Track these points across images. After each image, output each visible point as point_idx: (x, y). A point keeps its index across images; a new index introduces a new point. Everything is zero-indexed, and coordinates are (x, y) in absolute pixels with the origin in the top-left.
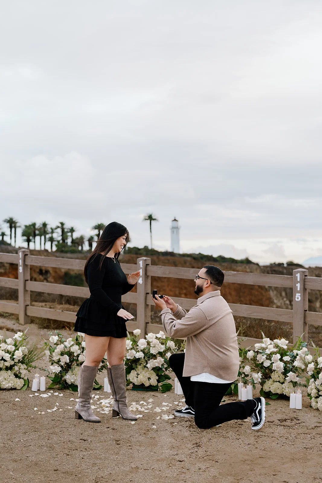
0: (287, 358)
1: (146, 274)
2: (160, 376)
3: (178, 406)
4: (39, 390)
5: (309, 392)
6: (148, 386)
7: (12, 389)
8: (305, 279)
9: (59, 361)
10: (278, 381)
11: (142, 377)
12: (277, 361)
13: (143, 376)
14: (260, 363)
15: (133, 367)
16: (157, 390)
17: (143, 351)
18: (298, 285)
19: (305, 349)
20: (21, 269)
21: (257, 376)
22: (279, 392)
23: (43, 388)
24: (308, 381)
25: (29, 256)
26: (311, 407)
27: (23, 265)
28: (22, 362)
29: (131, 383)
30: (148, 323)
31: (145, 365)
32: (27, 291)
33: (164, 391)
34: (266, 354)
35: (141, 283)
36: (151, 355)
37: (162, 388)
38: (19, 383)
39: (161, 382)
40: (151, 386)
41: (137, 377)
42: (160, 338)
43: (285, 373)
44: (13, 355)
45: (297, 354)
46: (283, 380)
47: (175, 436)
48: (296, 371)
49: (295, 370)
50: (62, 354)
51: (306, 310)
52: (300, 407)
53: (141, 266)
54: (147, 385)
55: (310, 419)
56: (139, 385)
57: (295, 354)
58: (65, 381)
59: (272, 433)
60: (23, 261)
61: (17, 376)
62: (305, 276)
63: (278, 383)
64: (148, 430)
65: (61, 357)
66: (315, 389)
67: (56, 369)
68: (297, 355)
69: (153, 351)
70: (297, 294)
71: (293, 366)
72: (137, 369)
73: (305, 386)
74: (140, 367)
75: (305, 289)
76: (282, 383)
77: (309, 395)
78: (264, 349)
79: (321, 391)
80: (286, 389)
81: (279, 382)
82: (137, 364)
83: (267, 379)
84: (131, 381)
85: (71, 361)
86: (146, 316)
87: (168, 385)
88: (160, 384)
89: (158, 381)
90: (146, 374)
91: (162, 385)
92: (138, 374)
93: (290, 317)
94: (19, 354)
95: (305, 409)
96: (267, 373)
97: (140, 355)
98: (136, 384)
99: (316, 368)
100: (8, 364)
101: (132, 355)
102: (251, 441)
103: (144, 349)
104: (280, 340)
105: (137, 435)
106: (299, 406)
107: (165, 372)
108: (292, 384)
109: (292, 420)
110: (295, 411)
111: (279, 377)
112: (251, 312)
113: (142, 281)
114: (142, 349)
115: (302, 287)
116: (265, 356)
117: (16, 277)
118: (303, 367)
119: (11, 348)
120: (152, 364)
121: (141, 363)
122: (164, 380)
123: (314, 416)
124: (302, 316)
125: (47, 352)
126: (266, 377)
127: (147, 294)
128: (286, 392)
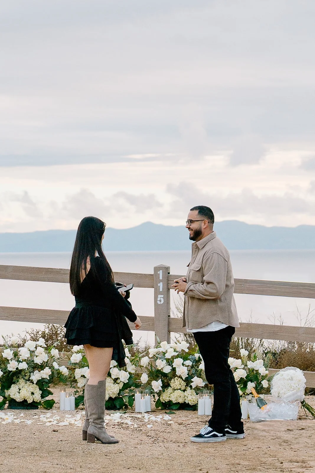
0: (189, 363)
2: (43, 390)
6: (31, 402)
8: (168, 277)
10: (179, 388)
12: (179, 366)
13: (26, 391)
14: (159, 369)
15: (14, 381)
18: (161, 285)
21: (157, 385)
22: (181, 401)
34: (166, 359)
37: (45, 405)
39: (45, 398)
41: (19, 393)
43: (187, 380)
46: (184, 387)
49: (200, 374)
51: (169, 315)
56: (21, 402)
57: (197, 358)
62: (168, 273)
63: (179, 390)
69: (37, 361)
70: (159, 296)
72: (18, 383)
74: (22, 381)
75: (168, 290)
76: (184, 391)
78: (163, 354)
80: (190, 397)
82: (19, 377)
84: (10, 397)
87: (51, 401)
88: (43, 400)
89: (42, 397)
90: (29, 388)
92: (20, 390)
96: (168, 380)
97: (23, 366)
98: (17, 400)
101: (13, 366)
103: (28, 359)
111: (180, 384)
114: (25, 359)
115: (166, 287)
116: (165, 361)
120: (36, 376)
122: (47, 395)
124: (166, 323)
126: (166, 386)
128: (189, 401)
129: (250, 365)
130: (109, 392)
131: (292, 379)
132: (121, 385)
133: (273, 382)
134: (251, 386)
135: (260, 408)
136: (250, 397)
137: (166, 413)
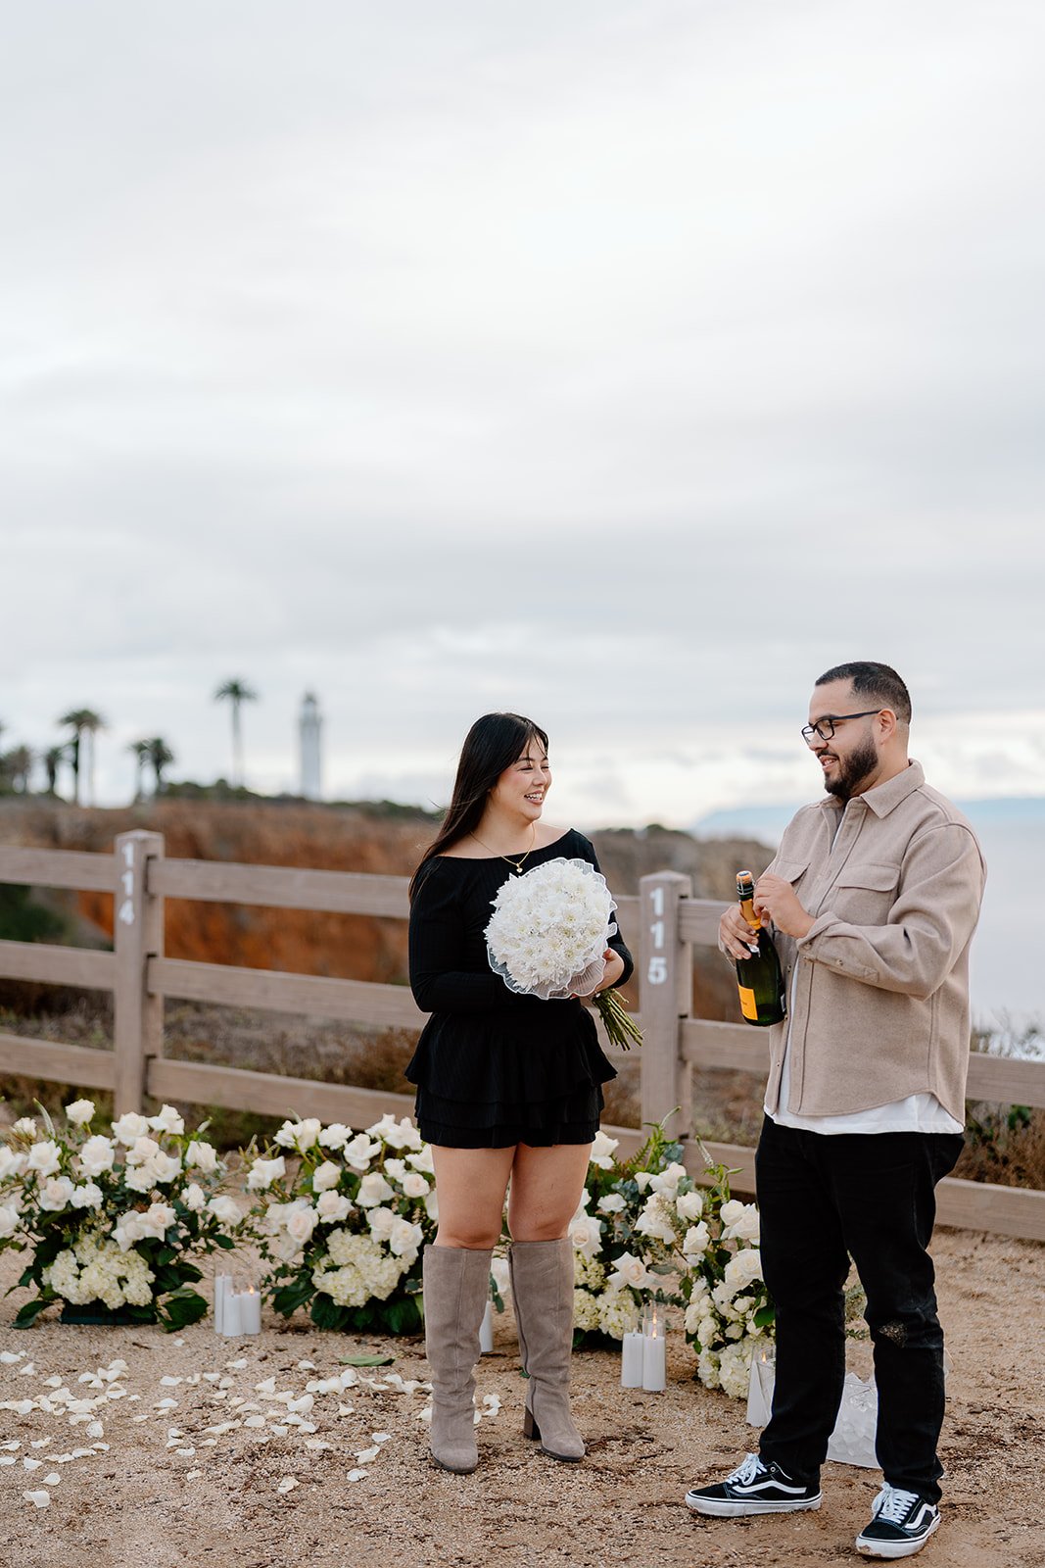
0: (611, 1203)
1: (146, 888)
2: (161, 1268)
3: (218, 1388)
5: (690, 1326)
6: (120, 1308)
8: (680, 908)
10: (581, 1283)
11: (96, 1274)
13: (99, 1273)
15: (65, 1240)
16: (152, 1322)
17: (101, 1181)
18: (658, 930)
19: (676, 1169)
22: (585, 1323)
24: (687, 1286)
26: (697, 1379)
29: (59, 1296)
30: (155, 1057)
31: (107, 1230)
33: (178, 1326)
35: (129, 921)
36: (131, 1195)
37: (170, 1313)
39: (168, 1293)
40: (126, 1304)
41: (79, 1277)
42: (164, 1132)
43: (606, 1258)
45: (648, 1186)
46: (598, 1279)
47: (184, 1530)
48: (645, 1248)
49: (639, 1245)
51: (684, 1012)
52: (660, 1386)
53: (130, 862)
54: (114, 1302)
55: (692, 1433)
56: (85, 1305)
57: (642, 1188)
59: (553, 1504)
62: (682, 897)
63: (581, 1290)
64: (86, 1508)
66: (713, 1315)
68: (649, 1190)
69: (137, 1181)
70: (655, 961)
71: (637, 1234)
72: (77, 1248)
73: (678, 1302)
74: (87, 1241)
75: (681, 943)
76: (598, 1292)
77: (691, 1338)
79: (732, 1322)
80: (610, 1313)
81: (585, 1287)
82: (78, 1230)
84: (55, 1289)
86: (145, 1033)
87: (194, 1302)
88: (163, 1299)
89: (157, 1289)
90: (110, 1265)
91: (171, 1302)
92: (81, 1266)
95: (675, 1389)
97: (90, 1196)
98: (74, 1301)
99: (714, 1243)
101: (57, 1197)
102: (469, 1547)
103: (105, 1174)
105: (39, 1530)
106: (654, 1380)
107: (181, 1254)
108: (630, 1295)
109: (627, 1441)
110: (639, 1399)
111: (585, 1269)
113: (134, 911)
114: (97, 1174)
115: (672, 936)
118: (670, 1237)
120: (131, 1227)
121: (92, 1227)
122: (177, 1283)
123: (708, 1422)
124: (673, 1035)
127: (151, 956)
128: (610, 1325)
130: (367, 1282)
132: (405, 1266)
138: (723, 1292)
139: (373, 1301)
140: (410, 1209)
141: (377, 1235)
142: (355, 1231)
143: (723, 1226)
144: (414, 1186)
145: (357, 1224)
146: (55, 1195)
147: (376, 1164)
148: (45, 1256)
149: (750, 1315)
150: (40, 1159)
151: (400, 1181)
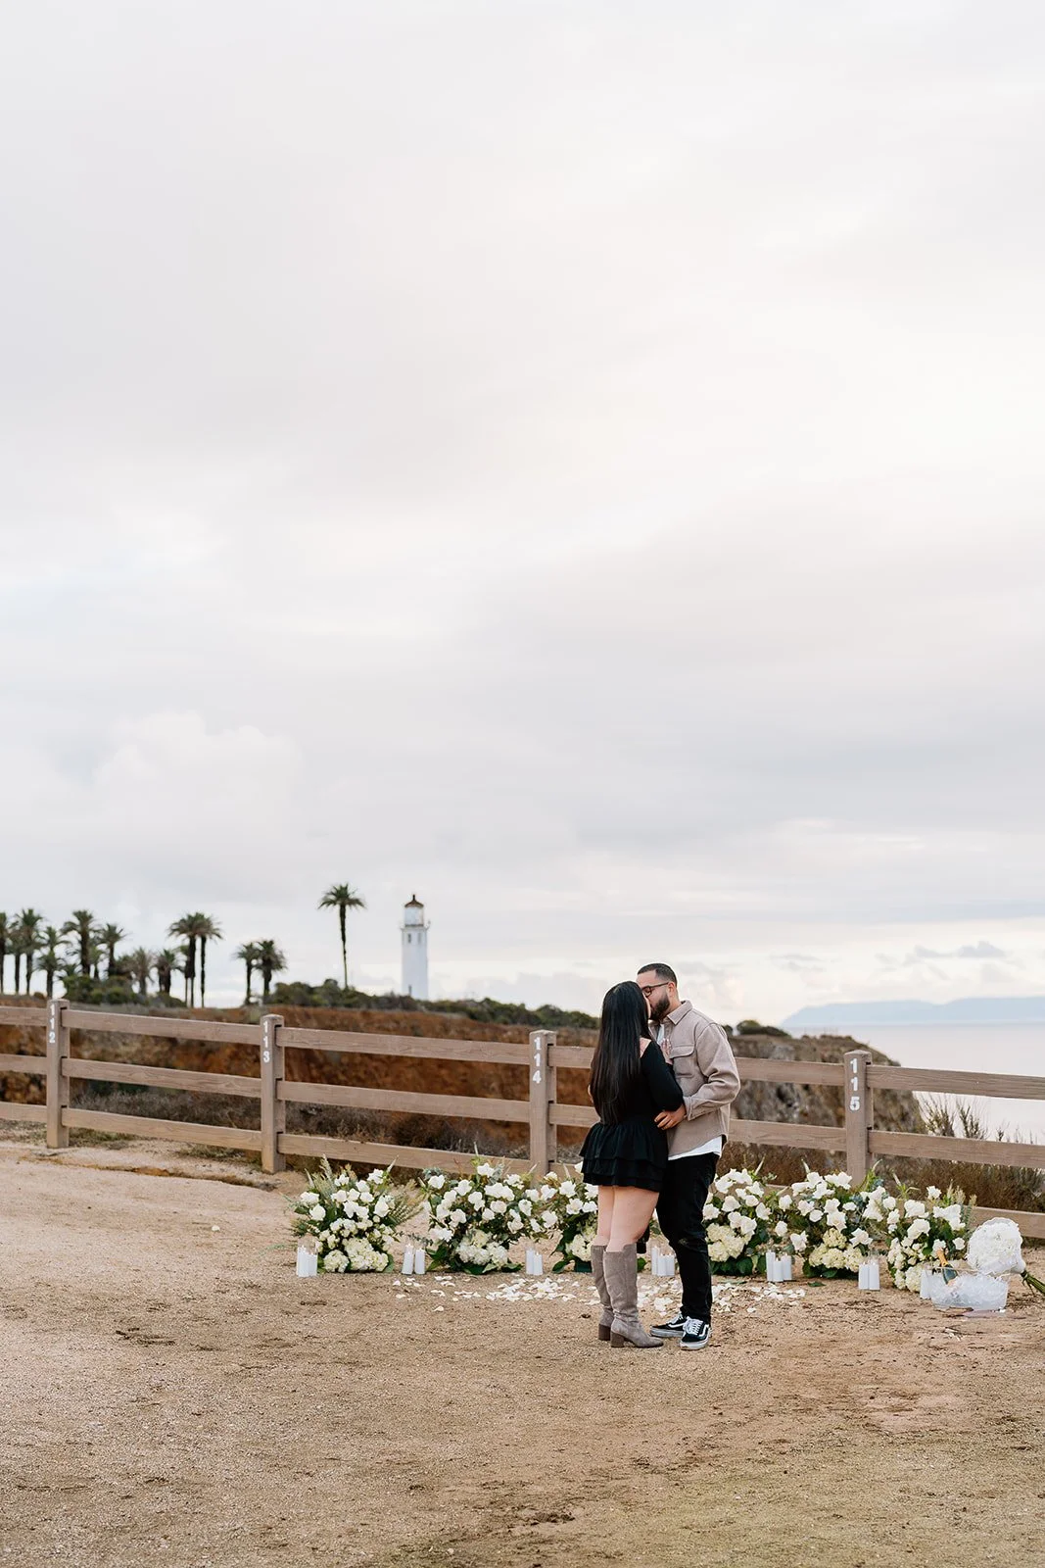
0: (849, 1206)
1: (548, 1063)
4: (414, 1273)
5: (891, 1260)
7: (369, 1271)
8: (866, 1070)
9: (448, 1220)
10: (835, 1245)
12: (833, 1211)
14: (804, 1215)
15: (578, 1229)
18: (855, 1081)
19: (881, 1190)
20: (266, 1057)
21: (800, 1240)
22: (837, 1265)
23: (421, 1270)
24: (888, 1242)
25: (283, 1027)
26: (894, 1286)
27: (271, 1049)
28: (386, 1221)
29: (574, 1257)
30: (553, 1161)
32: (280, 1101)
34: (813, 1200)
35: (538, 1082)
38: (381, 1260)
41: (586, 1248)
43: (847, 1232)
44: (372, 1209)
45: (868, 1197)
46: (844, 1243)
48: (867, 1227)
49: (866, 1225)
50: (453, 1209)
51: (869, 1126)
52: (878, 1288)
53: (538, 1048)
55: (896, 1301)
57: (864, 1198)
58: (457, 1256)
60: (271, 1040)
61: (378, 1247)
62: (868, 1063)
63: (836, 1249)
65: (451, 1213)
66: (902, 1253)
67: (447, 1235)
68: (868, 1199)
70: (853, 1098)
71: (863, 1219)
73: (884, 1252)
74: (589, 1229)
75: (867, 1089)
76: (843, 1250)
77: (891, 1266)
78: (809, 1192)
80: (851, 1259)
81: (837, 1247)
83: (815, 1244)
84: (572, 1254)
85: (469, 1221)
86: (548, 1147)
92: (587, 1243)
93: (839, 1141)
94: (382, 1208)
95: (884, 1290)
96: (816, 1233)
99: (902, 1220)
100: (363, 1226)
104: (837, 1174)
106: (875, 1285)
108: (860, 1250)
109: (867, 1302)
110: (869, 1292)
111: (838, 1238)
112: (765, 1134)
113: (541, 1076)
115: (863, 1084)
116: (812, 1203)
117: (257, 1075)
118: (880, 1218)
119: (367, 1198)
123: (901, 1298)
124: (864, 1138)
125: (427, 1205)
126: (815, 1240)
127: (551, 1102)
128: (850, 1265)
129: (938, 1212)
130: (728, 1249)
131: (999, 1237)
132: (747, 1240)
133: (970, 1242)
134: (939, 1245)
135: (947, 1283)
136: (936, 1265)
137: (809, 1284)
138: (907, 1242)
139: (731, 1258)
140: (750, 1212)
141: (733, 1226)
142: (721, 1225)
143: (905, 1212)
144: (751, 1201)
145: (723, 1220)
146: (574, 1207)
147: (732, 1191)
148: (568, 1237)
149: (920, 1251)
150: (566, 1190)
151: (744, 1198)
